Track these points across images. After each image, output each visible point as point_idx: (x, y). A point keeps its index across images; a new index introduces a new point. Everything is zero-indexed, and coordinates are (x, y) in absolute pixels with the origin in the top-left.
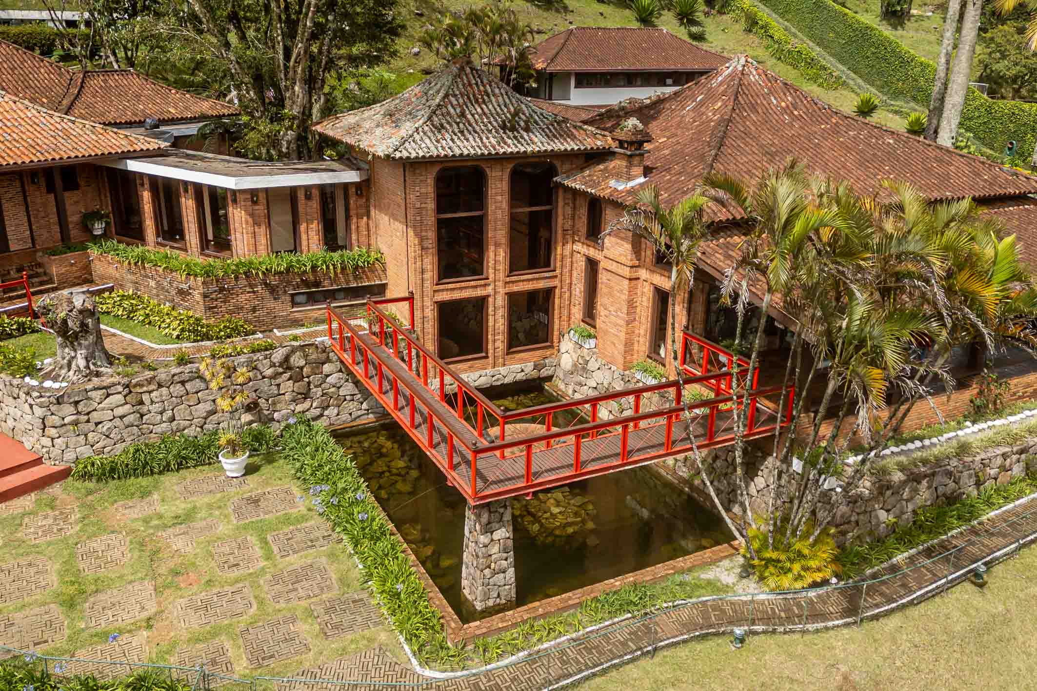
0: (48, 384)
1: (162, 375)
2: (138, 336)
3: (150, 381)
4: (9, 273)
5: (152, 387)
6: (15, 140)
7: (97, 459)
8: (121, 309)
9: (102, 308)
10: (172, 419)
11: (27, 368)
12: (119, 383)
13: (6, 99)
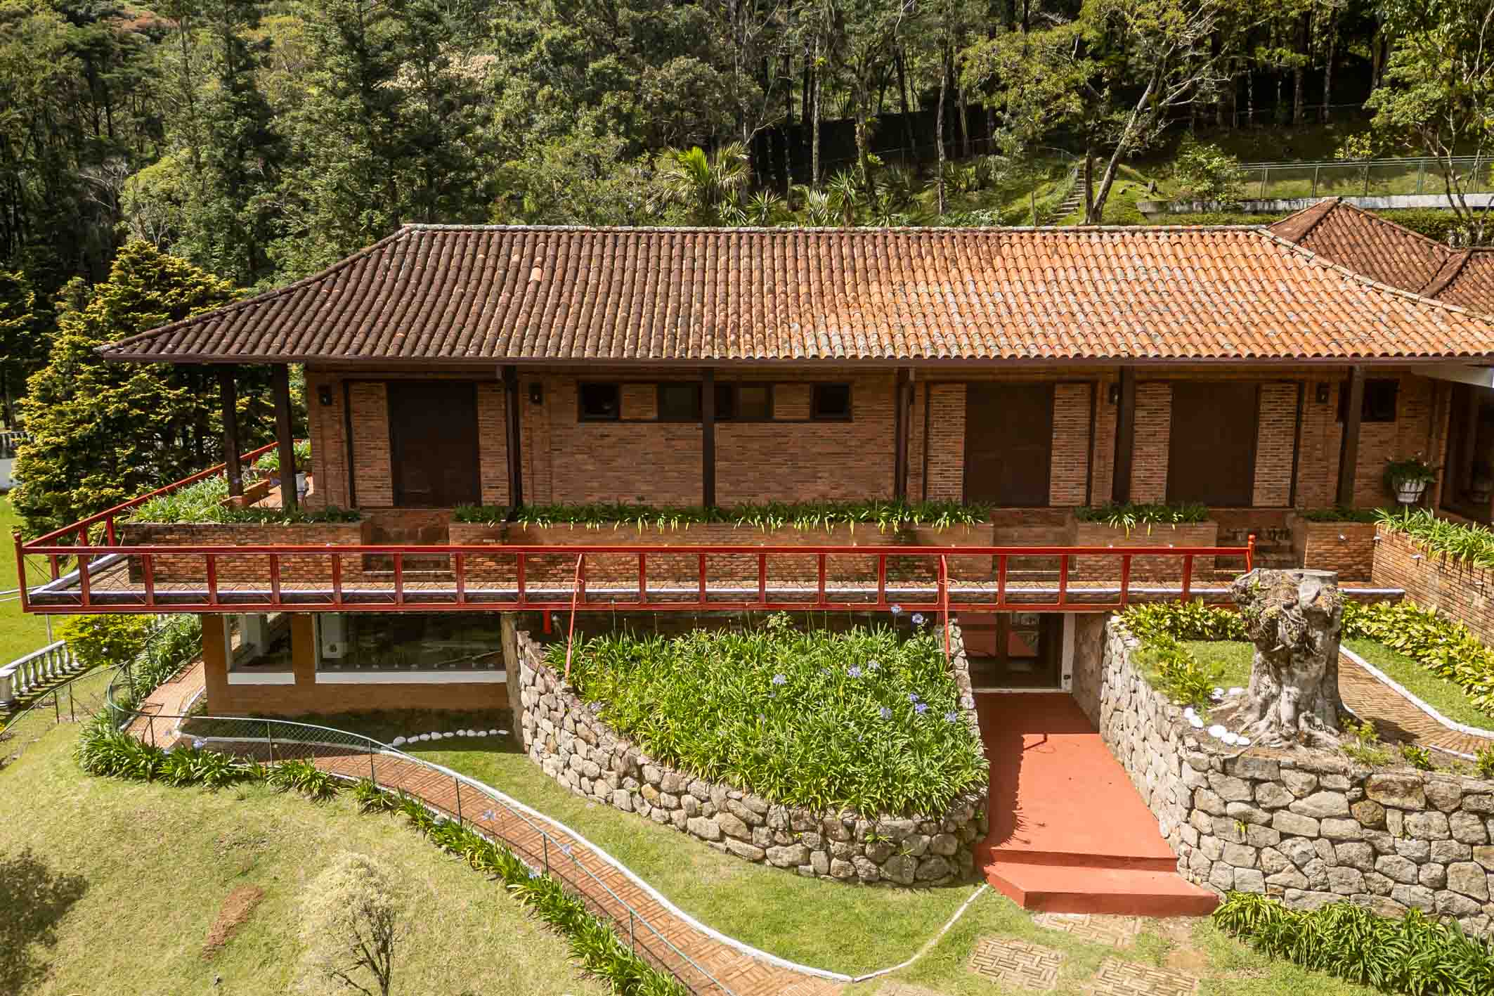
0: (1218, 731)
1: (1441, 783)
2: (1420, 694)
3: (1411, 788)
4: (1235, 538)
5: (1409, 802)
6: (1303, 322)
7: (1267, 902)
8: (1404, 637)
9: (1369, 628)
10: (1440, 884)
11: (1194, 692)
12: (1345, 772)
13: (1312, 264)
